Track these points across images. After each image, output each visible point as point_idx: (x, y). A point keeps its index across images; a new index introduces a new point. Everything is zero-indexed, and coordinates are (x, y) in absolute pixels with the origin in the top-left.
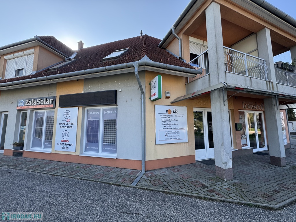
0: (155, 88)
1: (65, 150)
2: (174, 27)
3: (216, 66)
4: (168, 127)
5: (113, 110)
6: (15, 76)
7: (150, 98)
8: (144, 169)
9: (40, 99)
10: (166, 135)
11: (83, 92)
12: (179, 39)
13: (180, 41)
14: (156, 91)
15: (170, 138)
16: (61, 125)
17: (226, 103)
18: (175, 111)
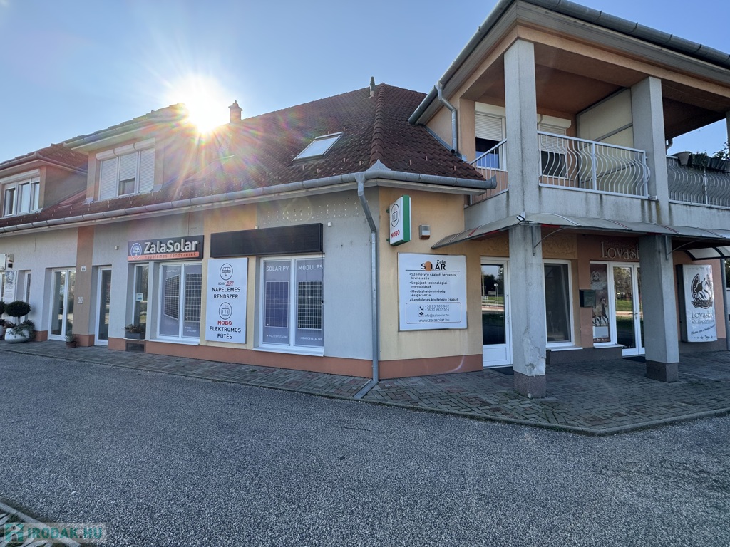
0: (396, 222)
1: (224, 340)
2: (441, 85)
3: (520, 177)
4: (424, 298)
5: (316, 262)
6: (119, 195)
7: (388, 240)
8: (377, 375)
9: (172, 242)
10: (421, 314)
11: (256, 228)
12: (451, 110)
13: (453, 114)
14: (400, 227)
15: (428, 318)
16: (217, 293)
17: (539, 250)
18: (440, 265)
